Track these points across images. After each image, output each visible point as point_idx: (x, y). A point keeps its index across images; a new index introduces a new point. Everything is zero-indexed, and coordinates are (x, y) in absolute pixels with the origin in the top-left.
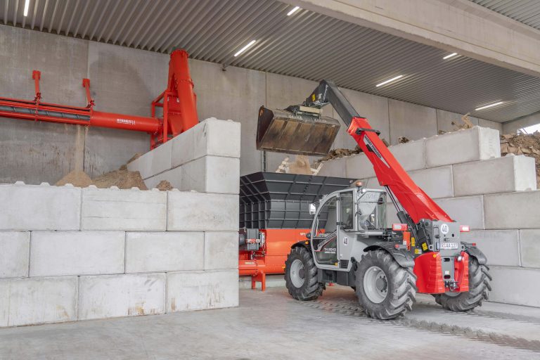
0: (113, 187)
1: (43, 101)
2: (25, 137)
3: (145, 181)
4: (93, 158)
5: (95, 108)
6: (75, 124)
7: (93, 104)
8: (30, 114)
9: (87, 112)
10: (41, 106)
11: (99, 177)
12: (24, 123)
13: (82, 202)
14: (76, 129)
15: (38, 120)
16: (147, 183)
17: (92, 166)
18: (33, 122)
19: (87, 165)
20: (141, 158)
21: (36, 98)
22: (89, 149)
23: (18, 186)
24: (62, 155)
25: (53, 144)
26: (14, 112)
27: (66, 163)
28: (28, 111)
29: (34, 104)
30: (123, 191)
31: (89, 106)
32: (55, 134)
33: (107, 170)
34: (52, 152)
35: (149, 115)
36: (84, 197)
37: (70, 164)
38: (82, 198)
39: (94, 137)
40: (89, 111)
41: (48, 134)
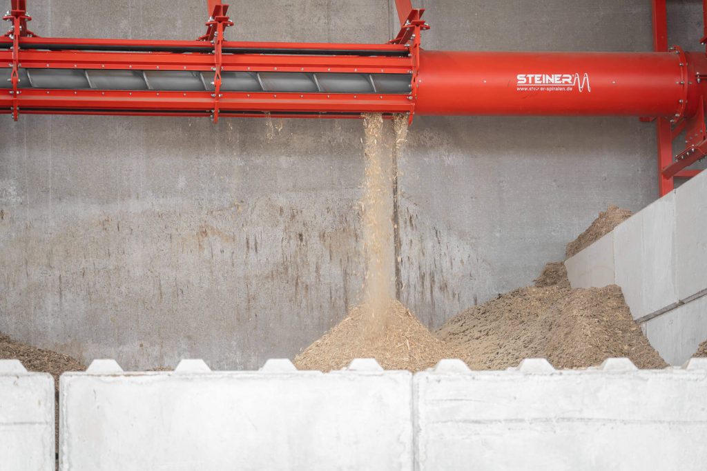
0: (528, 363)
1: (236, 34)
2: (182, 183)
3: (647, 327)
4: (429, 244)
5: (427, 41)
6: (355, 113)
7: (421, 25)
8: (201, 91)
9: (400, 61)
10: (232, 58)
11: (459, 319)
12: (171, 128)
13: (416, 430)
14: (361, 131)
15: (226, 112)
16: (660, 335)
17: (428, 277)
18: (203, 121)
19: (410, 275)
20: (622, 230)
21: (211, 30)
22: (413, 209)
23: (186, 377)
24: (315, 243)
25: (282, 201)
26: (144, 90)
27: (332, 272)
28: (191, 82)
29: (207, 50)
30: (571, 376)
31: (404, 35)
32: (284, 161)
33: (487, 287)
34: (279, 233)
35: (643, 46)
36: (423, 410)
37: (346, 274)
38: (414, 415)
39: (430, 158)
40: (405, 54)
41: (259, 161)
